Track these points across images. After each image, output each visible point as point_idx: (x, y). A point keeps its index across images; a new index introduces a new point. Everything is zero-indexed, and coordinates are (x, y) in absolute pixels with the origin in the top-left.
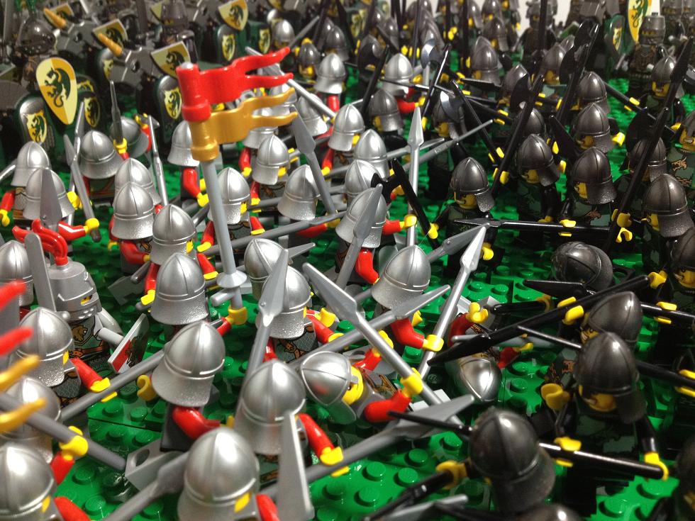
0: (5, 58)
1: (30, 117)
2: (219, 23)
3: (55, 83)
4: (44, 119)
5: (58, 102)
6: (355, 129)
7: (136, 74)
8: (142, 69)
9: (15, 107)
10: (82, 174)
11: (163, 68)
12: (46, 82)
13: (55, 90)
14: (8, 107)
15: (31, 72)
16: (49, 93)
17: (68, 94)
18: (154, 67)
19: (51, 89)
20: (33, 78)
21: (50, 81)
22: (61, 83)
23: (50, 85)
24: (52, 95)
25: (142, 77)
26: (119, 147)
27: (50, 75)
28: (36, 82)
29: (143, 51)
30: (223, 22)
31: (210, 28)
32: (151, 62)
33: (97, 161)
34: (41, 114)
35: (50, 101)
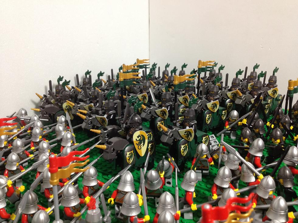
0: (123, 128)
1: (128, 153)
2: (206, 109)
3: (140, 140)
4: (133, 153)
5: (140, 148)
6: (271, 188)
7: (171, 139)
8: (174, 137)
9: (123, 149)
10: (145, 186)
11: (182, 136)
12: (136, 139)
13: (139, 143)
14: (120, 149)
15: (131, 134)
16: (137, 144)
17: (144, 145)
18: (179, 135)
19: (137, 142)
20: (131, 136)
21: (138, 139)
22: (142, 140)
23: (138, 141)
24: (138, 145)
25: (173, 140)
26: (161, 174)
27: (138, 137)
28: (133, 138)
29: (175, 129)
30: (208, 109)
31: (202, 111)
32: (178, 133)
33: (152, 183)
34: (132, 152)
35: (136, 147)
